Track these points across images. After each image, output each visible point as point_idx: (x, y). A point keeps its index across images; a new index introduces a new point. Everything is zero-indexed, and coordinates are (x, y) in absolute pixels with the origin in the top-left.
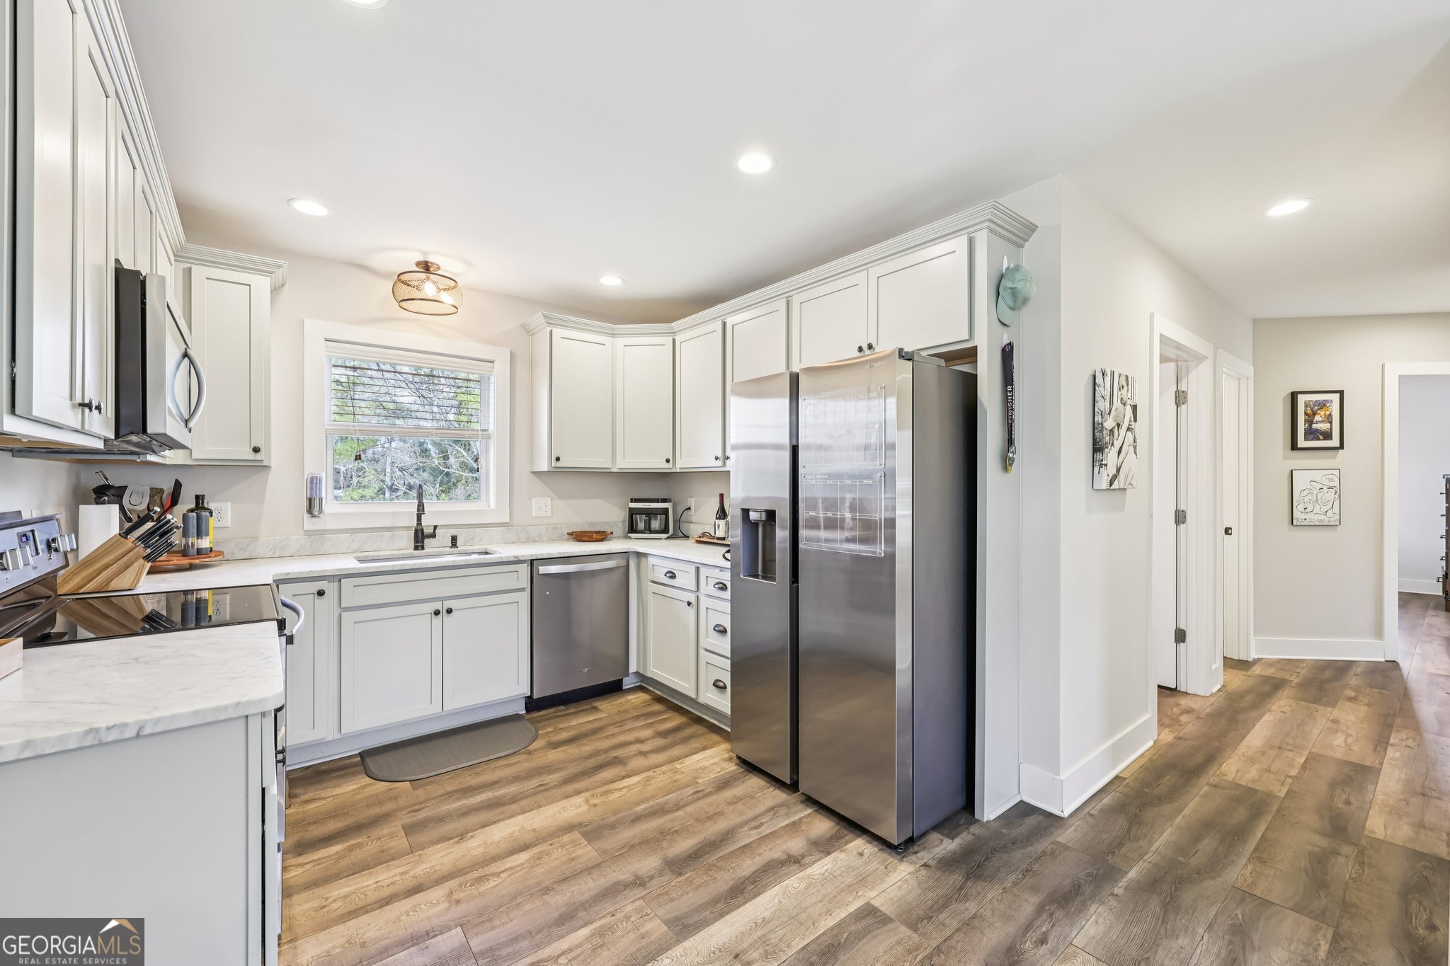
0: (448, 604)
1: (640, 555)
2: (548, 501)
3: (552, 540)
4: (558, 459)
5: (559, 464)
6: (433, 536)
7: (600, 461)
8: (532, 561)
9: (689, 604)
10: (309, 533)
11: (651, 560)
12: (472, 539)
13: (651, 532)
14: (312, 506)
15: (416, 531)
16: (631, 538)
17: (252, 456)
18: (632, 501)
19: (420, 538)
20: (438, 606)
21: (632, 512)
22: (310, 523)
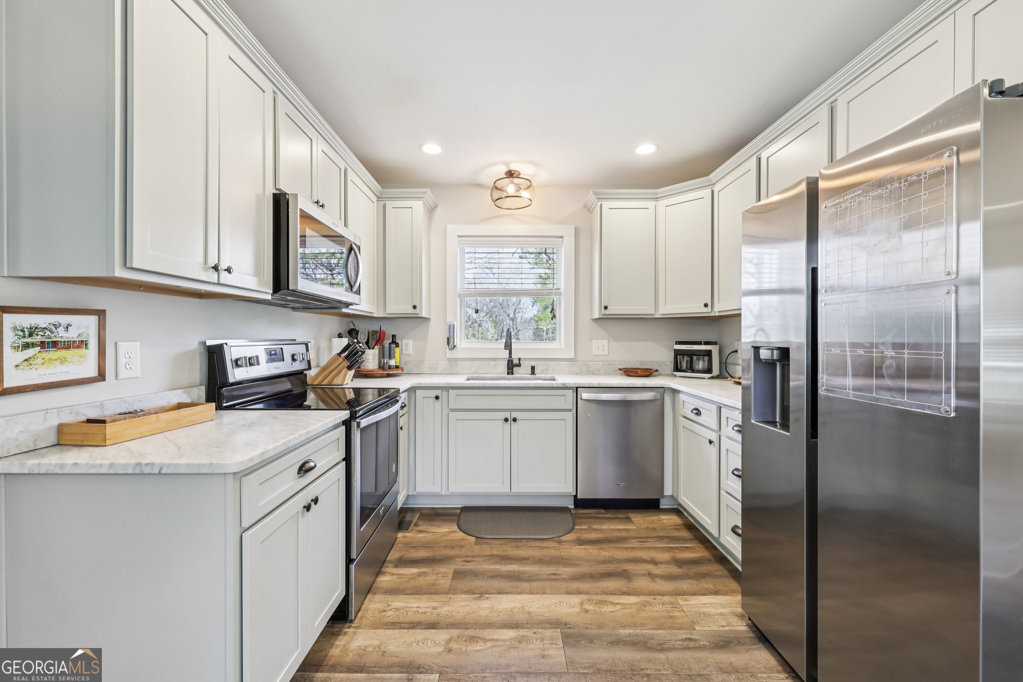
0: (514, 415)
1: (675, 392)
2: (605, 342)
3: (608, 374)
4: (606, 308)
5: (607, 312)
6: (519, 365)
7: (644, 308)
8: (577, 388)
9: (711, 442)
10: (449, 360)
11: (682, 397)
12: (547, 369)
13: (693, 371)
14: (450, 342)
15: (508, 361)
16: (675, 376)
17: (412, 311)
18: (677, 343)
19: (512, 366)
20: (507, 415)
21: (677, 353)
22: (450, 354)
